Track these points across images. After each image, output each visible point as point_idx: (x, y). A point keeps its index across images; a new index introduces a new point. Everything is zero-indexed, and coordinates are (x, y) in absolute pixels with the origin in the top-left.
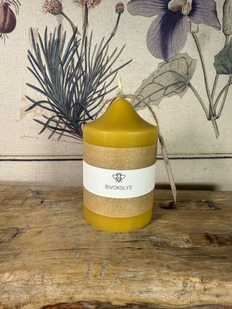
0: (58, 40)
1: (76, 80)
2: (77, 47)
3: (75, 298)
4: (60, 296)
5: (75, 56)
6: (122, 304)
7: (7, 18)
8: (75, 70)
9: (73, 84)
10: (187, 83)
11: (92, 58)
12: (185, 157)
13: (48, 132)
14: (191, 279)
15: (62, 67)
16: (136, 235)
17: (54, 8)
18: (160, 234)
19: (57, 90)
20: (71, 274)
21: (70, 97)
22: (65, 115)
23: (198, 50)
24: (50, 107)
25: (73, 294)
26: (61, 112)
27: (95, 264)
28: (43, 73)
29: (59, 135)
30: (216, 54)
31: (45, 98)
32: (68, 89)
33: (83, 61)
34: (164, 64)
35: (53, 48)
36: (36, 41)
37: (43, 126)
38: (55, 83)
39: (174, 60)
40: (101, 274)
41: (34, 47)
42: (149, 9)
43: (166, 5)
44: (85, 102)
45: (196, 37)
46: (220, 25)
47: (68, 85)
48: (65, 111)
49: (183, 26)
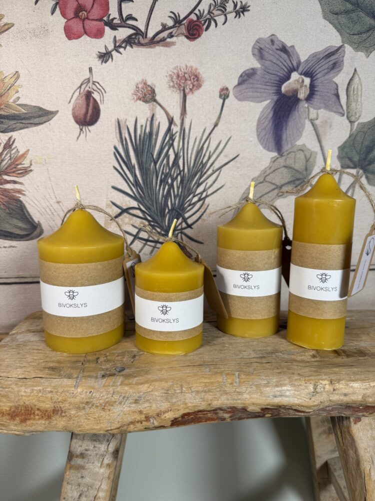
0: (151, 134)
1: (172, 181)
2: (173, 140)
3: (213, 404)
4: (199, 403)
5: (171, 153)
7: (90, 108)
8: (170, 169)
9: (169, 186)
10: (305, 180)
11: (192, 154)
13: (138, 244)
14: (321, 382)
15: (155, 166)
16: (260, 352)
17: (145, 95)
18: (286, 351)
19: (149, 195)
20: (208, 383)
21: (165, 202)
22: (157, 223)
23: (318, 141)
24: (141, 215)
25: (211, 400)
26: (154, 220)
27: (228, 374)
28: (132, 173)
29: (151, 248)
30: (339, 145)
31: (134, 204)
32: (162, 192)
33: (180, 157)
34: (277, 158)
35: (145, 143)
36: (123, 135)
37: (132, 238)
38: (147, 185)
39: (290, 153)
40: (236, 382)
41: (122, 142)
42: (259, 94)
43: (279, 88)
44: (183, 208)
45: (315, 126)
46: (344, 110)
47: (162, 187)
48: (159, 219)
49: (300, 113)
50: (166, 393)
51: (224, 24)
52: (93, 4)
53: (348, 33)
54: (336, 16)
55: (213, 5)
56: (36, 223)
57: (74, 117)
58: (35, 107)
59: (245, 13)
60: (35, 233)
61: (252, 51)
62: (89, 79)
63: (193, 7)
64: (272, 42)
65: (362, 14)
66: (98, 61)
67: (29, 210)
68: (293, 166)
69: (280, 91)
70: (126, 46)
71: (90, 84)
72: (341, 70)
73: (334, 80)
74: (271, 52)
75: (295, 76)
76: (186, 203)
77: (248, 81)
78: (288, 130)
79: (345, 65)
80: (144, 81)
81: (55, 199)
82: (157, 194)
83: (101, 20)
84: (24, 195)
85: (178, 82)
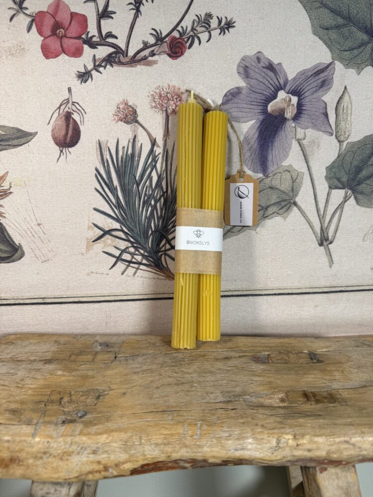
0: (133, 155)
1: (155, 202)
2: (156, 162)
3: (173, 456)
4: (158, 455)
5: (154, 174)
6: (218, 461)
7: (70, 130)
8: (153, 191)
9: (152, 207)
10: (292, 201)
11: (175, 175)
12: (290, 292)
13: (121, 266)
15: (138, 188)
16: (228, 394)
17: (127, 116)
18: (254, 393)
19: (131, 216)
20: (168, 434)
21: (148, 223)
22: (140, 244)
23: (305, 161)
24: (123, 236)
25: (171, 453)
26: (137, 242)
27: (190, 424)
28: (114, 195)
29: (135, 270)
30: (328, 165)
31: (117, 226)
32: (145, 214)
33: (163, 179)
34: (263, 179)
35: (127, 164)
36: (105, 157)
37: (115, 260)
38: (129, 207)
39: (276, 174)
40: (197, 434)
41: (104, 164)
42: (243, 114)
43: (265, 107)
44: (167, 229)
45: (302, 146)
46: (332, 130)
47: (145, 209)
48: (142, 240)
49: (286, 132)
50: (124, 445)
51: (207, 42)
52: (71, 21)
53: (338, 49)
54: (325, 31)
55: (196, 20)
56: (17, 246)
57: (53, 139)
58: (13, 128)
59: (230, 30)
60: (16, 255)
61: (238, 70)
62: (68, 99)
63: (175, 24)
64: (259, 59)
65: (354, 29)
66: (78, 80)
67: (9, 233)
68: (279, 187)
69: (266, 111)
70: (106, 65)
71: (70, 105)
72: (330, 88)
73: (323, 98)
74: (257, 70)
75: (282, 95)
76: (170, 225)
77: (233, 101)
78: (274, 151)
79: (334, 83)
80: (125, 101)
81: (36, 221)
82: (140, 216)
83: (79, 38)
84: (5, 217)
85: (161, 102)
